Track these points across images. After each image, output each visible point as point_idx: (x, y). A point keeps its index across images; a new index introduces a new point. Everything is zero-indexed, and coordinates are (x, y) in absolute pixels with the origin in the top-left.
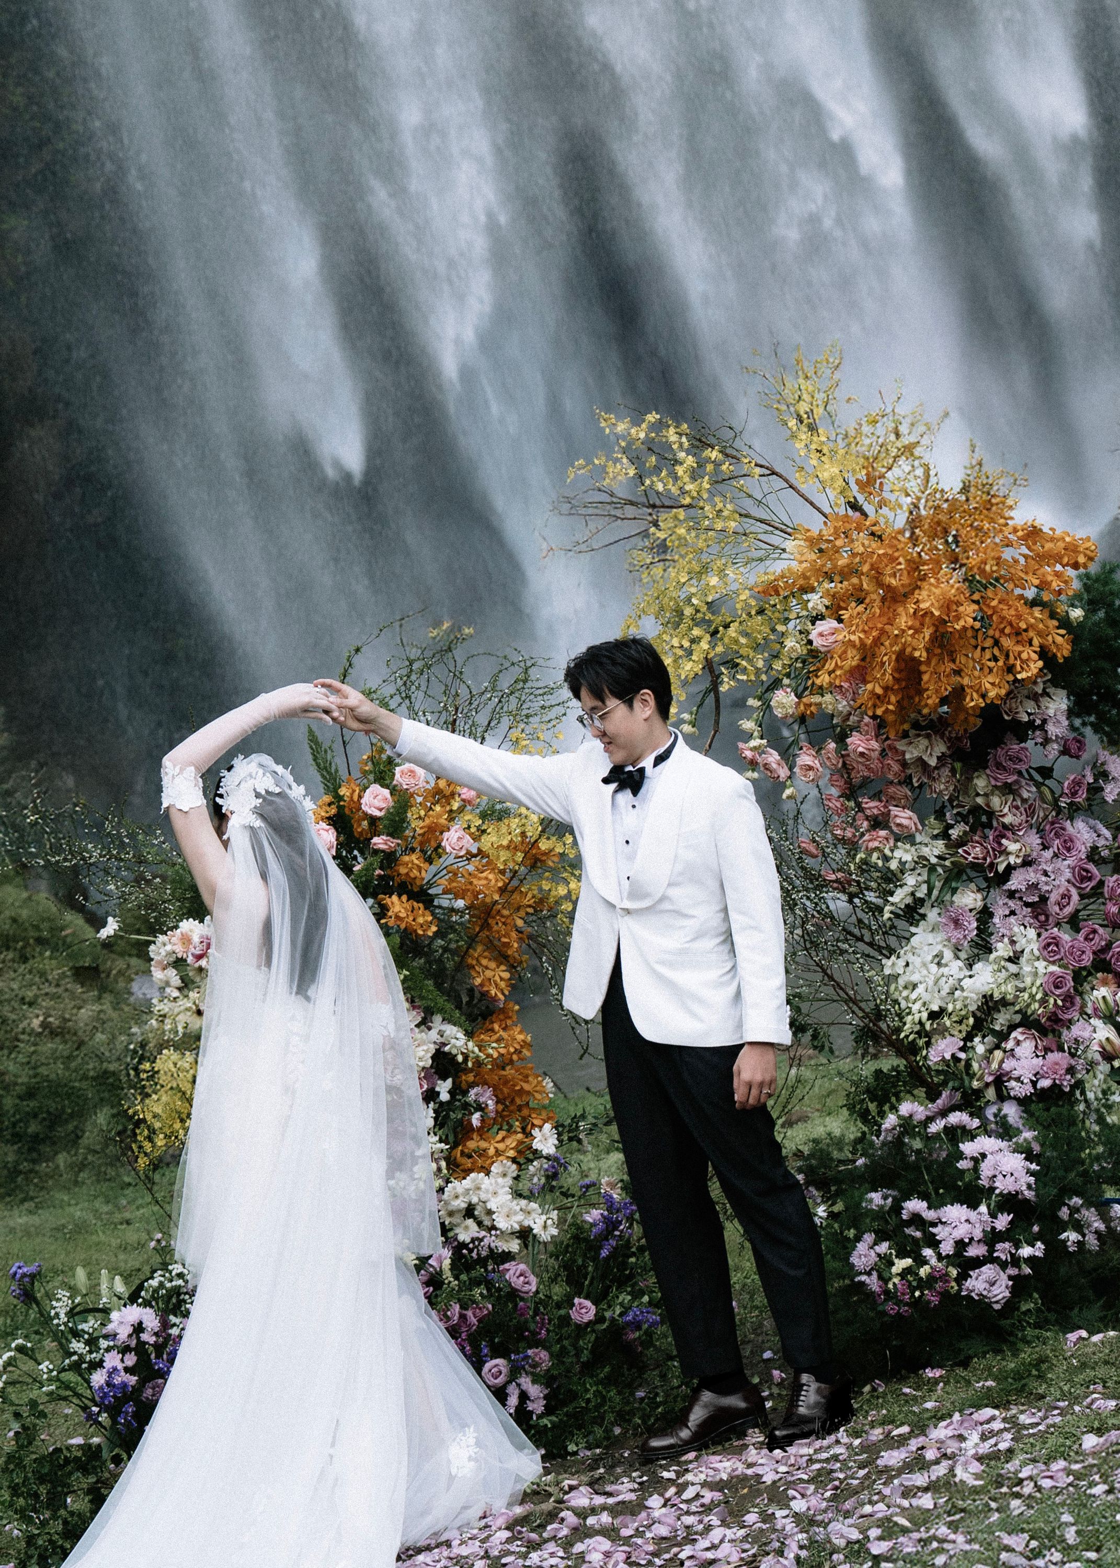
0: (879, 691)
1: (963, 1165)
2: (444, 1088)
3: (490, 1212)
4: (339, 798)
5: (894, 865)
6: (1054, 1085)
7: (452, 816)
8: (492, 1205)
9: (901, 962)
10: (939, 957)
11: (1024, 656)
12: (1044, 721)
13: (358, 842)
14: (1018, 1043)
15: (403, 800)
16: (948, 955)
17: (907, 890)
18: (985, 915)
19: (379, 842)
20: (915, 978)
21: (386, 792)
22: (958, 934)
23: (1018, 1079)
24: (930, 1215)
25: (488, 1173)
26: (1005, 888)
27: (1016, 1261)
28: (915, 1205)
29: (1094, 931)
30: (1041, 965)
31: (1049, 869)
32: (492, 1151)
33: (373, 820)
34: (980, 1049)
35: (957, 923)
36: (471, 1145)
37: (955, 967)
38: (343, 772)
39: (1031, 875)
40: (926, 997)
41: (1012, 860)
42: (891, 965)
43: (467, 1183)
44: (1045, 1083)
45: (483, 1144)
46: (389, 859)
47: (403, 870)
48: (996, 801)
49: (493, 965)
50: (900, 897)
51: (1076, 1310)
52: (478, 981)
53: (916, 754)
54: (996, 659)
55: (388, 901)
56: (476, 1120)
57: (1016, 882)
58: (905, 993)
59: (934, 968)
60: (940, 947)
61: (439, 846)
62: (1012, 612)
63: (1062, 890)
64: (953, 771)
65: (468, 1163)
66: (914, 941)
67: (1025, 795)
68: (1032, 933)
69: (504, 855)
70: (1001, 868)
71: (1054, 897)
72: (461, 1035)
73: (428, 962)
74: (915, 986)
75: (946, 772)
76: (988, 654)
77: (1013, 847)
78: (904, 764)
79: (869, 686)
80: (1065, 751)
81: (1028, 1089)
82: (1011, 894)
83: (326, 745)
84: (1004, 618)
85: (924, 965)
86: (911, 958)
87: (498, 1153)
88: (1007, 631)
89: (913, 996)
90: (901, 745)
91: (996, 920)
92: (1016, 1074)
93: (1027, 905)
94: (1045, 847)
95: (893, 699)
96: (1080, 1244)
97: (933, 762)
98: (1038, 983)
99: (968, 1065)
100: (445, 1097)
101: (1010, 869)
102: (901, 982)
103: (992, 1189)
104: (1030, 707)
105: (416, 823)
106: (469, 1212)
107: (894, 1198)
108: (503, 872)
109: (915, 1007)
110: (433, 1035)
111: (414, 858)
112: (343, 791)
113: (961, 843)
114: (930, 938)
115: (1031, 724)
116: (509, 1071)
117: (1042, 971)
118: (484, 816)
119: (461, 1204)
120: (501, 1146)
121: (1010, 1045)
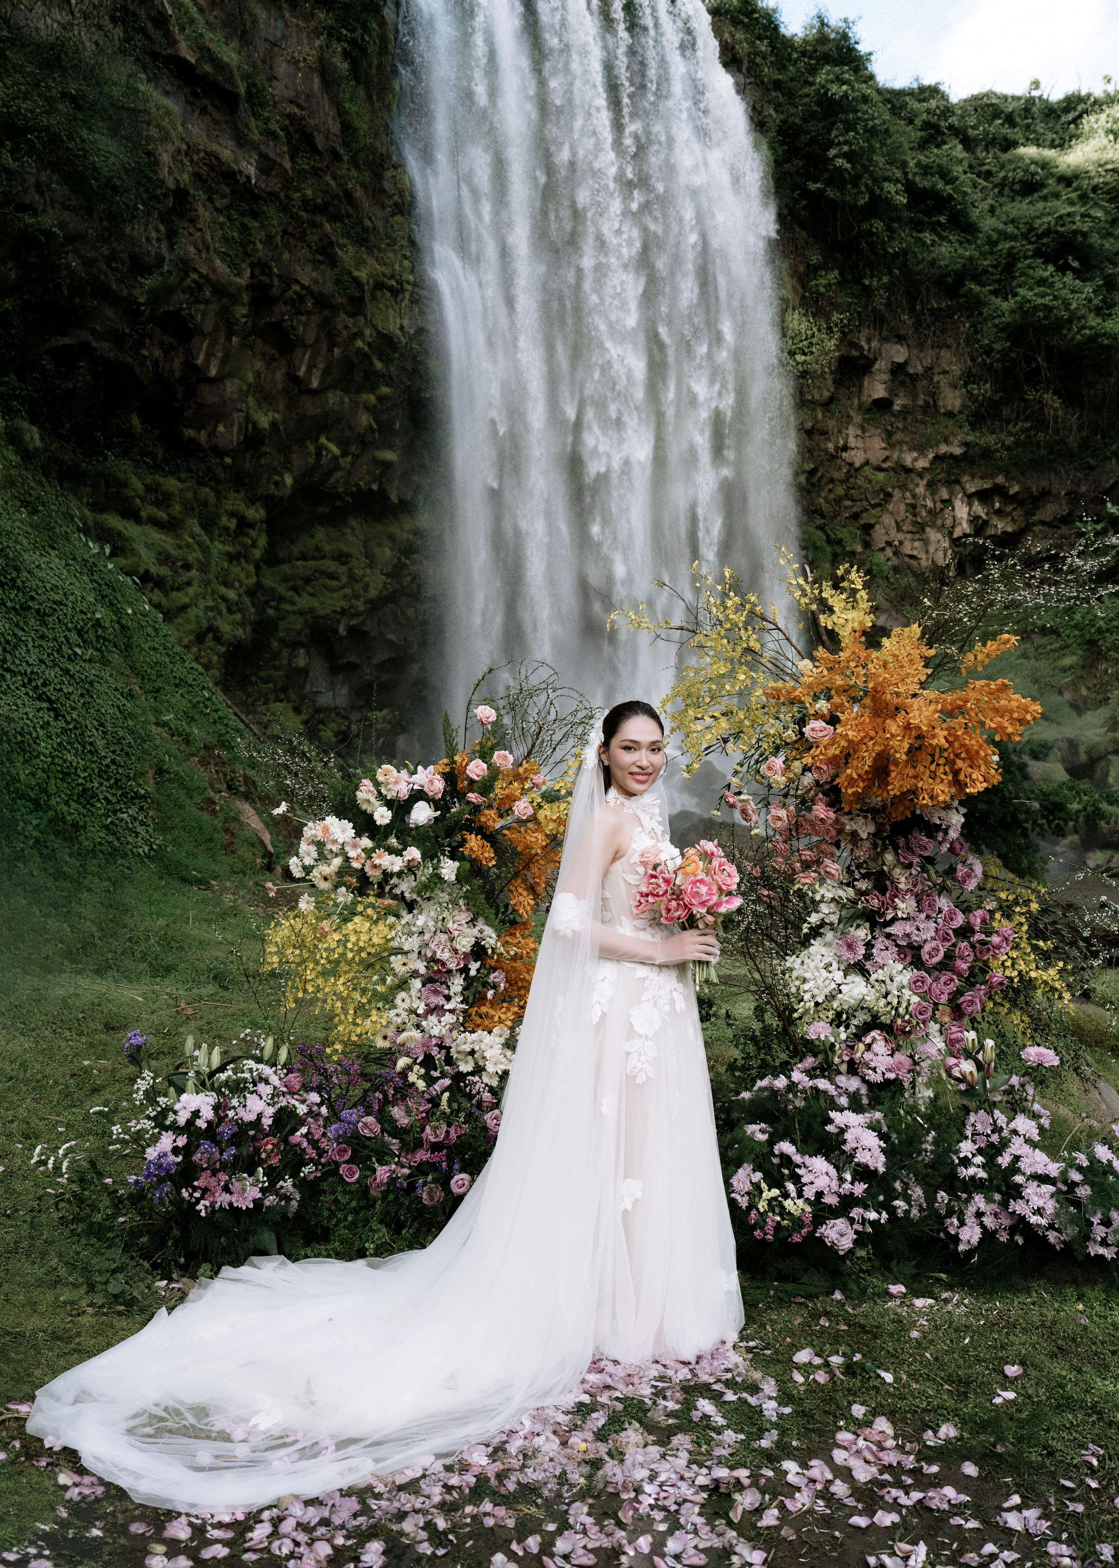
0: (855, 776)
1: (830, 1128)
2: (474, 967)
3: (484, 1058)
4: (454, 762)
5: (818, 897)
6: (896, 1079)
7: (524, 792)
8: (487, 1054)
9: (799, 961)
10: (827, 967)
11: (974, 776)
12: (948, 827)
13: (458, 793)
14: (874, 1039)
15: (494, 773)
16: (835, 965)
17: (821, 915)
18: (869, 945)
19: (472, 797)
20: (807, 975)
21: (485, 766)
22: (847, 955)
23: (874, 1070)
24: (797, 1158)
25: (490, 1032)
26: (888, 930)
27: (864, 1221)
28: (786, 1147)
29: (952, 980)
30: (907, 993)
31: (921, 926)
32: (496, 1019)
33: (472, 782)
34: (843, 1036)
35: (850, 947)
36: (484, 1009)
37: (839, 976)
38: (460, 747)
39: (908, 928)
40: (816, 992)
41: (900, 914)
42: (791, 961)
43: (474, 1036)
44: (892, 1076)
45: (492, 1012)
46: (476, 809)
47: (483, 819)
48: (898, 871)
49: (525, 893)
50: (814, 919)
51: (895, 1262)
52: (512, 902)
53: (855, 827)
54: (945, 773)
55: (468, 837)
56: (490, 994)
57: (896, 929)
58: (797, 983)
59: (824, 973)
60: (830, 959)
61: (510, 809)
62: (973, 742)
63: (934, 944)
64: (875, 846)
65: (479, 1021)
66: (812, 949)
67: (914, 872)
68: (900, 967)
69: (552, 826)
70: (889, 917)
71: (927, 948)
72: (494, 935)
73: (485, 883)
74: (805, 981)
75: (867, 844)
76: (942, 769)
77: (901, 905)
78: (840, 831)
79: (849, 771)
80: (951, 850)
81: (879, 1079)
82: (888, 936)
83: (454, 727)
84: (963, 746)
85: (817, 968)
86: (807, 961)
87: (501, 1021)
88: (963, 755)
89: (806, 987)
90: (844, 819)
91: (874, 951)
92: (873, 1065)
93: (897, 945)
94: (920, 911)
95: (861, 785)
96: (908, 1212)
97: (864, 836)
98: (904, 1005)
99: (833, 1045)
100: (473, 973)
101: (894, 919)
102: (795, 974)
103: (852, 1156)
104: (943, 814)
105: (500, 789)
106: (472, 1053)
107: (771, 1135)
108: (547, 836)
109: (807, 997)
110: (475, 932)
111: (492, 813)
112: (457, 758)
113: (865, 893)
114: (824, 950)
115: (938, 828)
116: (518, 964)
117: (906, 997)
118: (544, 796)
119: (467, 1048)
120: (503, 1017)
121: (868, 1040)
